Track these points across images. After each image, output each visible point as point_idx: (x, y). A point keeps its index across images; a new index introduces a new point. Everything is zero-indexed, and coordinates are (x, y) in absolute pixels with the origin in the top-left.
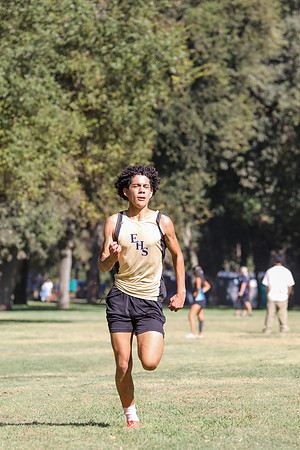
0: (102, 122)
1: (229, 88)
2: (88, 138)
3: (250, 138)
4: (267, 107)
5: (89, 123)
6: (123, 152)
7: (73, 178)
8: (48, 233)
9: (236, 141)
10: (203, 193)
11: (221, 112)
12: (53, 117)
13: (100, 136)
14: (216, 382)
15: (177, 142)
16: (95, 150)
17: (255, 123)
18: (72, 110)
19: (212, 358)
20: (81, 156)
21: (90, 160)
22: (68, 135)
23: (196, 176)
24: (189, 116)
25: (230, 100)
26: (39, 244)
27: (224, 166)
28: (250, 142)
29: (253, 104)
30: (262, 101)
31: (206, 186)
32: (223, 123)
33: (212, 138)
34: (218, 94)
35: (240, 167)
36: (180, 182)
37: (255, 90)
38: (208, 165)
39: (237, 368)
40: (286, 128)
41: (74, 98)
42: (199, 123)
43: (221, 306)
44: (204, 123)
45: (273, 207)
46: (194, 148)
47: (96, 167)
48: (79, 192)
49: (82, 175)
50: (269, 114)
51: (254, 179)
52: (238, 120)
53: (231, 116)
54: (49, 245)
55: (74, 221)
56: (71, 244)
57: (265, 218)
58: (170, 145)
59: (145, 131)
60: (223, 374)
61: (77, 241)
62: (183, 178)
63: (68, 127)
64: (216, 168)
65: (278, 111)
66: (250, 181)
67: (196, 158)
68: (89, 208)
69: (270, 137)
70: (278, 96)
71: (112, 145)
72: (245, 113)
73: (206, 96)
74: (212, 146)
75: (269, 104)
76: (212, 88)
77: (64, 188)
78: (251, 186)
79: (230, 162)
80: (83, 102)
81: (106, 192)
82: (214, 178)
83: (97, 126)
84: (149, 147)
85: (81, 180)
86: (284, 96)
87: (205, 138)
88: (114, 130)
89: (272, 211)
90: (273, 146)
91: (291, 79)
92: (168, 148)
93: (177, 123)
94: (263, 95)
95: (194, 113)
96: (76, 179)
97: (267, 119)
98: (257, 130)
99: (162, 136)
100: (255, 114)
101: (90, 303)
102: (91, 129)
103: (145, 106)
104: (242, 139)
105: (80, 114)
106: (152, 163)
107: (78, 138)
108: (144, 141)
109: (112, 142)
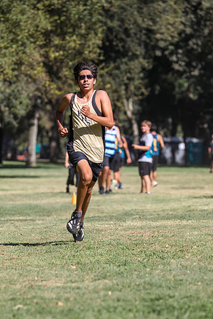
0: (63, 18)
2: (52, 31)
3: (179, 31)
4: (193, 6)
6: (79, 42)
7: (39, 63)
8: (19, 107)
9: (168, 34)
10: (142, 75)
12: (23, 14)
13: (61, 29)
14: (154, 224)
15: (122, 35)
16: (57, 41)
17: (183, 19)
18: (38, 9)
19: (150, 205)
20: (45, 46)
22: (35, 29)
23: (136, 61)
24: (132, 14)
25: (164, 2)
26: (12, 116)
27: (158, 53)
28: (180, 34)
29: (181, 4)
31: (143, 69)
32: (158, 19)
33: (150, 32)
35: (172, 54)
36: (123, 67)
38: (146, 53)
39: (170, 213)
40: (208, 23)
42: (139, 20)
44: (144, 21)
47: (57, 54)
48: (44, 75)
49: (47, 61)
50: (195, 12)
51: (183, 64)
52: (170, 18)
54: (19, 116)
55: (40, 97)
56: (37, 115)
57: (191, 96)
58: (116, 37)
59: (97, 26)
60: (159, 218)
61: (42, 113)
62: (126, 64)
63: (35, 23)
64: (152, 55)
65: (201, 10)
67: (138, 48)
68: (52, 87)
69: (195, 30)
71: (70, 37)
72: (175, 12)
74: (149, 38)
75: (194, 4)
77: (32, 71)
78: (181, 69)
79: (163, 50)
80: (47, 3)
81: (67, 73)
82: (151, 63)
83: (59, 21)
84: (99, 40)
85: (45, 65)
87: (144, 31)
88: (72, 25)
90: (198, 37)
92: (115, 39)
93: (122, 21)
95: (136, 13)
96: (42, 64)
97: (192, 16)
98: (185, 25)
99: (110, 29)
102: (53, 24)
103: (96, 7)
104: (173, 32)
105: (45, 12)
106: (102, 51)
107: (43, 31)
108: (96, 34)
109: (70, 35)
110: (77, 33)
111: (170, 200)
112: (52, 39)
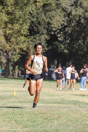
0: (13, 17)
1: (55, 7)
2: (8, 22)
3: (62, 24)
4: (68, 14)
5: (8, 17)
6: (19, 27)
9: (57, 25)
10: (45, 42)
11: (52, 15)
13: (12, 21)
15: (37, 24)
16: (10, 26)
17: (64, 19)
18: (3, 12)
19: (46, 97)
20: (5, 28)
21: (8, 29)
22: (1, 20)
23: (43, 36)
24: (41, 16)
25: (56, 11)
27: (53, 33)
28: (62, 25)
29: (63, 13)
30: (66, 12)
31: (46, 39)
32: (53, 19)
33: (49, 23)
34: (51, 9)
35: (58, 33)
36: (37, 38)
37: (64, 8)
38: (47, 32)
39: (55, 101)
40: (74, 21)
41: (3, 8)
42: (45, 18)
43: (49, 80)
44: (47, 18)
45: (69, 48)
46: (43, 26)
47: (10, 32)
48: (4, 40)
49: (5, 34)
50: (68, 16)
51: (63, 38)
52: (58, 18)
53: (56, 16)
57: (66, 51)
58: (35, 25)
59: (27, 21)
60: (50, 103)
61: (2, 57)
62: (39, 37)
64: (50, 34)
65: (71, 15)
66: (61, 38)
67: (43, 30)
68: (7, 45)
69: (68, 24)
70: (71, 10)
71: (16, 25)
72: (60, 16)
73: (47, 9)
74: (49, 26)
75: (68, 13)
76: (50, 7)
78: (61, 40)
79: (54, 32)
80: (6, 10)
81: (13, 40)
82: (49, 37)
83: (11, 18)
84: (28, 26)
85: (5, 36)
86: (74, 10)
87: (47, 23)
88: (16, 20)
89: (68, 49)
90: (69, 27)
91: (76, 5)
92: (34, 26)
93: (37, 18)
94: (66, 10)
95: (43, 15)
96: (3, 36)
97: (67, 18)
98: (64, 21)
99: (32, 22)
100: (64, 16)
101: (5, 77)
102: (9, 19)
103: (27, 12)
104: (59, 24)
105: (5, 14)
106: (29, 31)
107: (4, 22)
108: (26, 24)
109: (16, 24)
110: (18, 23)
111: (55, 95)
112: (8, 25)
